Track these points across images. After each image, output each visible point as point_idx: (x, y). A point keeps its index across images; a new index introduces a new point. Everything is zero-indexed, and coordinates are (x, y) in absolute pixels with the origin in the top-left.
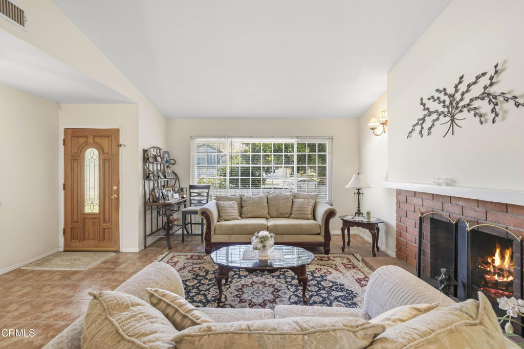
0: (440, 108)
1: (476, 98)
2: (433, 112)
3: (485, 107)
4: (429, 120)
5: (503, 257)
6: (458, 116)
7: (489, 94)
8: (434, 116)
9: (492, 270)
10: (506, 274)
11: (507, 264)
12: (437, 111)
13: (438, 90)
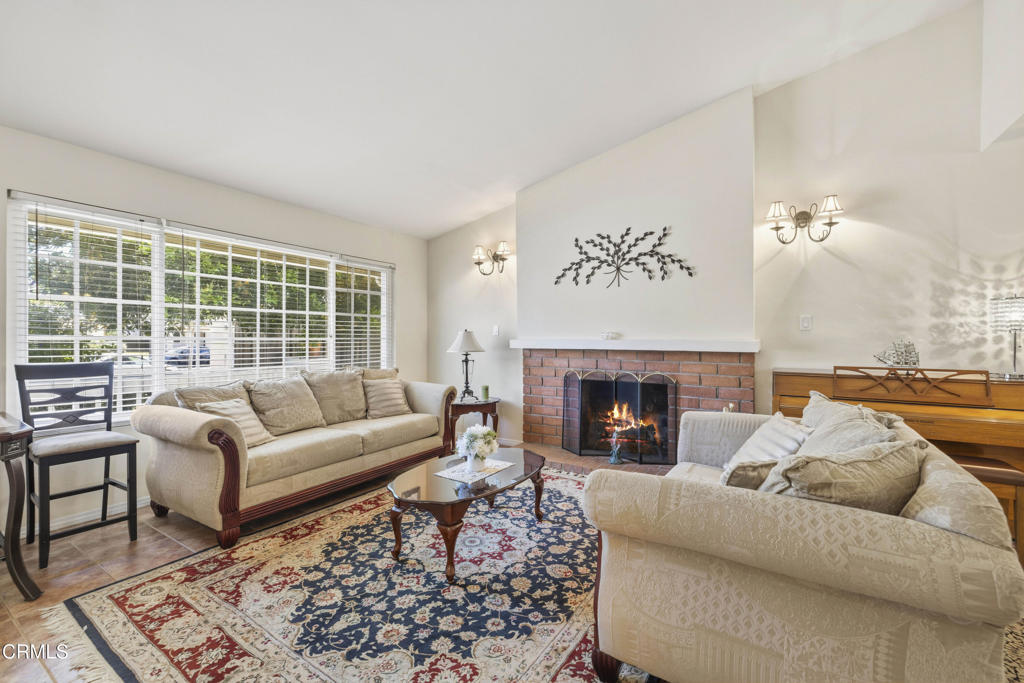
0: (603, 256)
1: (645, 254)
2: (593, 259)
3: (653, 263)
4: (587, 268)
5: (621, 411)
6: (624, 268)
7: (657, 254)
8: (595, 263)
9: (612, 422)
10: (624, 424)
11: (624, 415)
12: (598, 258)
13: (599, 235)
